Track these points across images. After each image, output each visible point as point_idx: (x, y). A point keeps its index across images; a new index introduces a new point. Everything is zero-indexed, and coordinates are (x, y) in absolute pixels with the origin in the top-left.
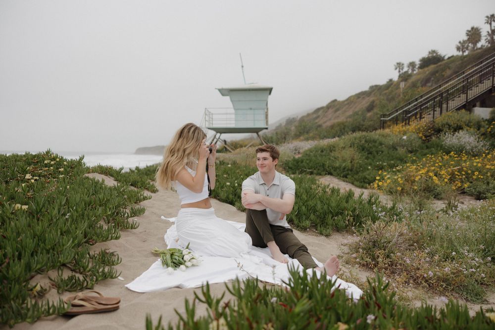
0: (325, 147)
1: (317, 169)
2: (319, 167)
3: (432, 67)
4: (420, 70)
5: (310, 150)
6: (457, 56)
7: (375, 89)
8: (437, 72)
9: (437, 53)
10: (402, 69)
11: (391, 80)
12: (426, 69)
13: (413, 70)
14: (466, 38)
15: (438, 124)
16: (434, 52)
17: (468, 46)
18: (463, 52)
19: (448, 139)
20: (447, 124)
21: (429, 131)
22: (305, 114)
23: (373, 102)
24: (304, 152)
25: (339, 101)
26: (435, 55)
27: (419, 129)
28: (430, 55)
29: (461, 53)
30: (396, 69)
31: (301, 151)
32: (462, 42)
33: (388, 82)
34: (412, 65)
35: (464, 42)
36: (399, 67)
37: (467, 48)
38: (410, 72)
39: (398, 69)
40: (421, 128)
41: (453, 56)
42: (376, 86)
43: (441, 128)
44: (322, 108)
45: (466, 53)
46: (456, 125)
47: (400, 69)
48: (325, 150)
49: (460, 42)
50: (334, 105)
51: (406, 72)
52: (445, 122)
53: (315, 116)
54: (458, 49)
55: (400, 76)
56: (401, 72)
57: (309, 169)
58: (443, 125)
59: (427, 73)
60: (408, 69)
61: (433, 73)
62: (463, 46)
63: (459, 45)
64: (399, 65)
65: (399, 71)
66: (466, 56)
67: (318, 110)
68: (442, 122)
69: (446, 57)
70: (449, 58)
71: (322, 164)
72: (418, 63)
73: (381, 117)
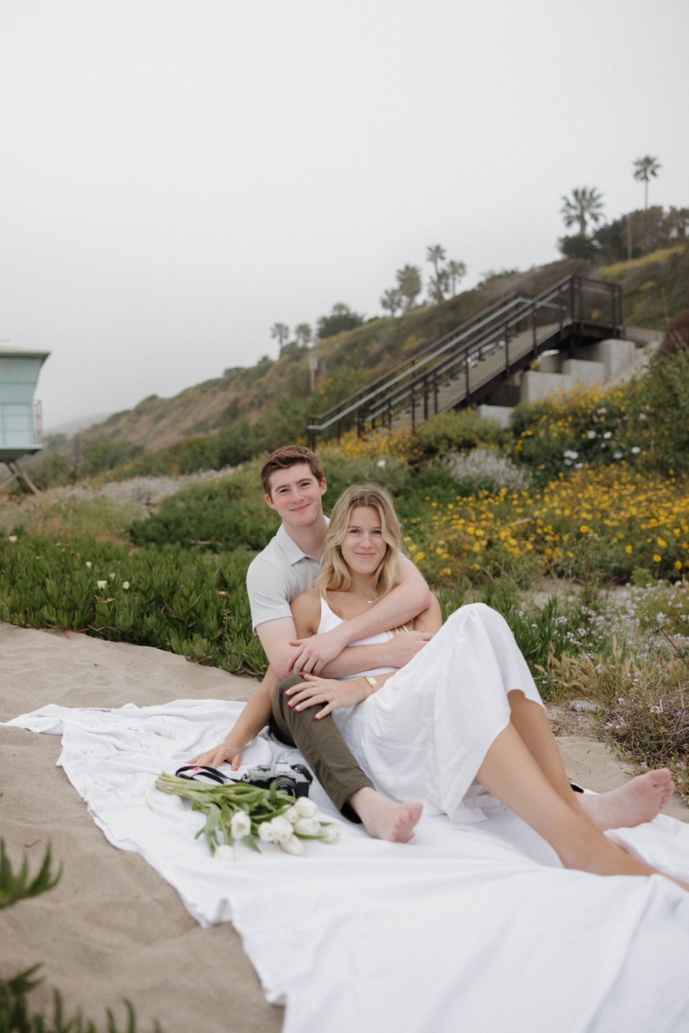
3: (344, 336)
4: (325, 341)
5: (182, 497)
6: (384, 318)
7: (235, 376)
8: (355, 345)
9: (347, 310)
10: (286, 337)
11: (265, 359)
12: (334, 339)
13: (306, 341)
14: (396, 285)
15: (428, 437)
16: (340, 307)
17: (400, 300)
18: (393, 310)
19: (459, 467)
20: (445, 437)
21: (416, 451)
22: (88, 426)
23: (236, 401)
24: (165, 501)
25: (163, 399)
26: (344, 313)
27: (396, 446)
28: (337, 313)
29: (388, 313)
30: (274, 336)
31: (156, 499)
32: (390, 291)
33: (260, 363)
34: (303, 330)
35: (394, 292)
36: (280, 332)
37: (399, 305)
38: (301, 343)
39: (278, 338)
40: (400, 446)
41: (376, 318)
42: (238, 369)
43: (434, 444)
44: (125, 413)
45: (399, 313)
46: (461, 439)
47: (281, 337)
48: (216, 494)
49: (386, 292)
50: (151, 407)
51: (293, 344)
52: (440, 432)
53: (110, 430)
54: (385, 304)
55: (283, 351)
56: (285, 342)
57: (202, 539)
58: (437, 440)
59: (337, 346)
60: (297, 339)
61: (350, 347)
62: (392, 300)
63: (386, 297)
64: (280, 330)
65: (281, 342)
66: (401, 319)
67: (116, 417)
68: (434, 432)
69: (366, 319)
70: (371, 321)
72: (314, 327)
73: (308, 424)
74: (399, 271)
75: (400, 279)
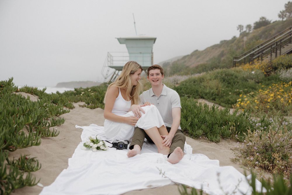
0: (196, 79)
1: (192, 94)
2: (193, 93)
3: (263, 28)
4: (255, 30)
5: (186, 82)
6: (279, 21)
7: (224, 43)
8: (266, 31)
9: (265, 19)
10: (242, 29)
11: (235, 37)
12: (259, 29)
13: (250, 30)
14: (284, 9)
15: (275, 63)
16: (263, 18)
17: (286, 14)
18: (283, 18)
19: (284, 74)
20: (281, 64)
21: (269, 68)
22: (176, 60)
23: (223, 51)
24: (181, 83)
25: (200, 51)
26: (264, 20)
27: (262, 67)
28: (261, 20)
29: (281, 19)
30: (238, 29)
31: (179, 82)
32: (282, 11)
33: (232, 38)
34: (249, 26)
35: (284, 12)
36: (240, 28)
37: (285, 16)
38: (248, 31)
39: (239, 30)
40: (263, 67)
41: (276, 21)
42: (225, 41)
43: (277, 66)
44: (188, 56)
45: (285, 19)
46: (287, 64)
47: (241, 29)
48: (196, 81)
49: (281, 12)
50: (196, 54)
51: (245, 32)
52: (279, 62)
53: (183, 61)
54: (280, 16)
55: (241, 34)
56: (242, 31)
57: (186, 94)
58: (278, 65)
59: (260, 32)
60: (246, 30)
61: (264, 32)
62: (283, 15)
63: (280, 14)
64: (240, 27)
65: (240, 31)
66: (285, 21)
67: (185, 57)
68: (277, 62)
69: (272, 22)
70: (274, 22)
71: (196, 91)
72: (253, 25)
73: (234, 59)
74: (286, 4)
75: (286, 7)
